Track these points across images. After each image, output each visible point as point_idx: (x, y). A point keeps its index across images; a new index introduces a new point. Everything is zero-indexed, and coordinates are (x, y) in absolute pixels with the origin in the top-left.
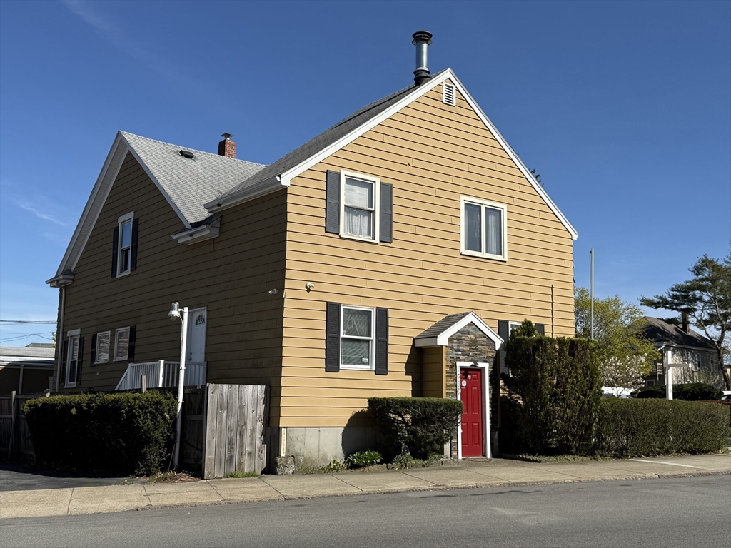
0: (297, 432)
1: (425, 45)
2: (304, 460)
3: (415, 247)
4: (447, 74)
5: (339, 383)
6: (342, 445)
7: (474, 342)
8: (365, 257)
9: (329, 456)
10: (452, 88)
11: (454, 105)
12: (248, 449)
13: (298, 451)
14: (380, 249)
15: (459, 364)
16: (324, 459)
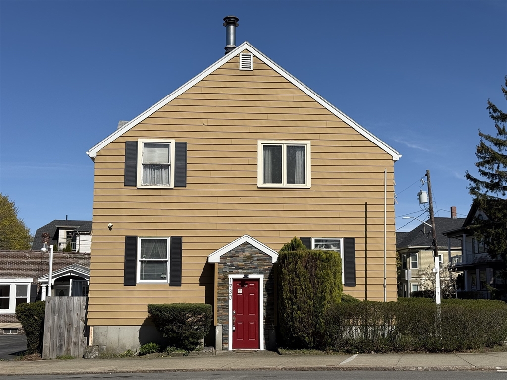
0: (102, 329)
1: (232, 27)
2: (107, 349)
3: (210, 187)
4: (245, 46)
5: (136, 294)
6: (139, 338)
7: (250, 258)
8: (161, 200)
9: (127, 346)
10: (250, 56)
11: (252, 69)
12: (74, 340)
13: (102, 342)
14: (175, 193)
15: (231, 276)
16: (123, 348)
